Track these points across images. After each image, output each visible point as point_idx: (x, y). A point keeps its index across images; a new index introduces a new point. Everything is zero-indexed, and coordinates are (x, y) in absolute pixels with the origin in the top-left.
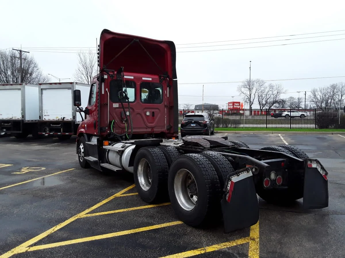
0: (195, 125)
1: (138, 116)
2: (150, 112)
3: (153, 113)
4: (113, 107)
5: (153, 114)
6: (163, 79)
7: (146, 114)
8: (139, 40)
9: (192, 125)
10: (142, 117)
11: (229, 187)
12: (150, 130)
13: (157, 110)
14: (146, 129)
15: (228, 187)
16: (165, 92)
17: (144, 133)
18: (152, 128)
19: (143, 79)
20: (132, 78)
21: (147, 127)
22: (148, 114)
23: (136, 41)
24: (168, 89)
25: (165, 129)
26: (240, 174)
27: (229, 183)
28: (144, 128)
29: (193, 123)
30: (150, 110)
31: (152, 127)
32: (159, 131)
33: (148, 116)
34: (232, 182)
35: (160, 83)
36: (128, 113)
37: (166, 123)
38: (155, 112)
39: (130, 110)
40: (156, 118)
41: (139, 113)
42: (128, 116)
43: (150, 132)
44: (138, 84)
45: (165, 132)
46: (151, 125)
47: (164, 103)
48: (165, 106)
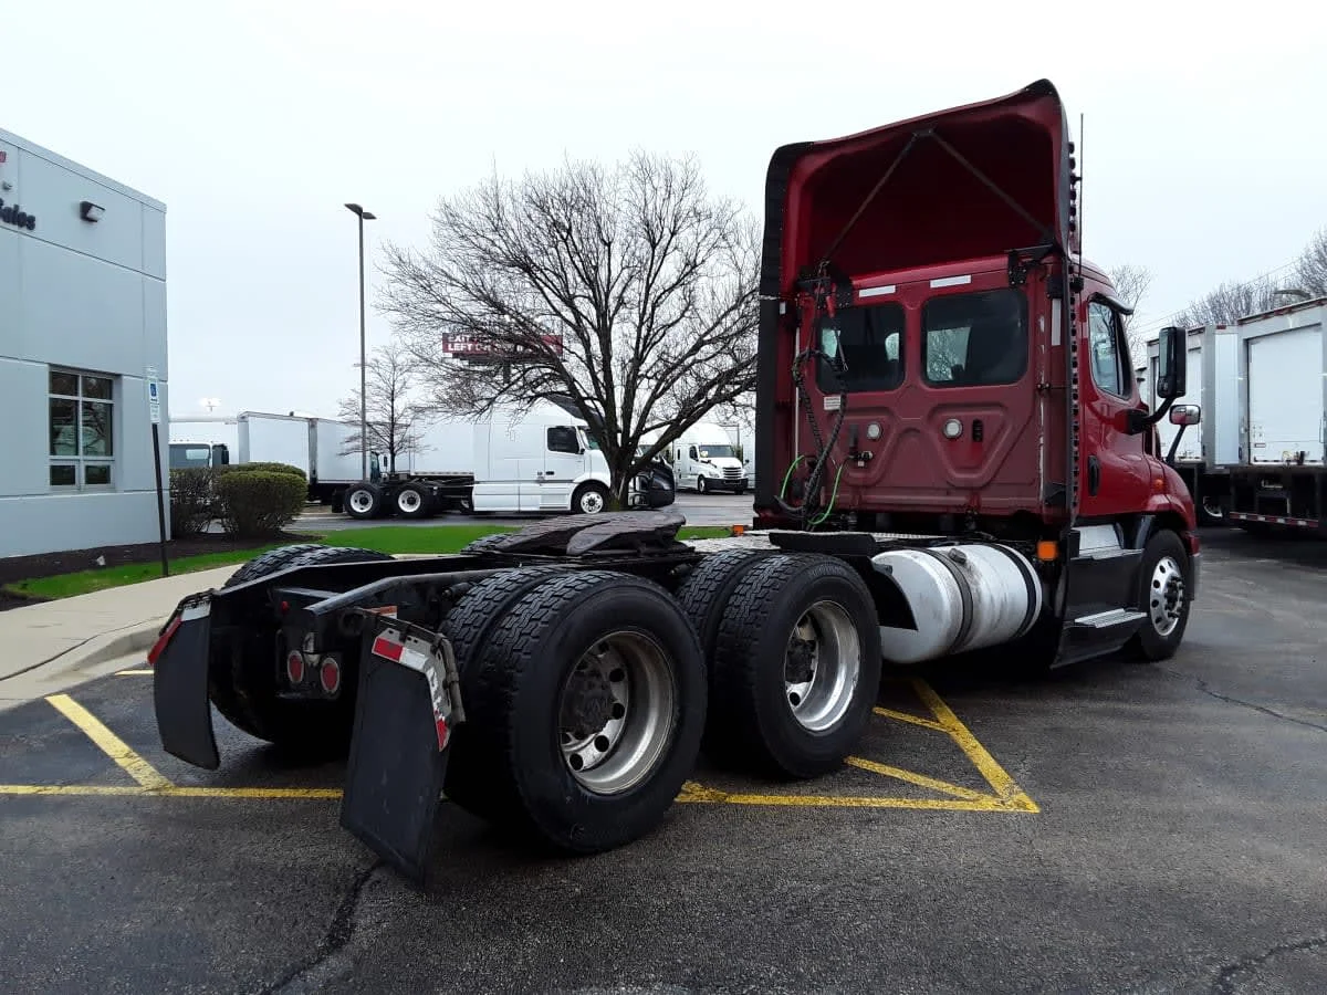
1: (913, 439)
2: (963, 422)
3: (977, 424)
4: (826, 408)
5: (976, 429)
6: (1024, 265)
7: (942, 432)
10: (927, 444)
12: (961, 499)
13: (997, 412)
14: (948, 494)
16: (1037, 325)
17: (941, 510)
18: (974, 491)
19: (935, 284)
20: (891, 290)
21: (951, 487)
22: (953, 429)
23: (923, 134)
24: (1056, 306)
25: (1036, 499)
28: (935, 490)
30: (962, 414)
31: (972, 489)
32: (1010, 507)
33: (953, 439)
35: (1013, 287)
36: (874, 431)
37: (1042, 471)
38: (985, 423)
39: (884, 417)
40: (992, 445)
41: (913, 426)
42: (874, 440)
43: (960, 506)
44: (911, 309)
45: (1035, 511)
46: (966, 480)
47: (1036, 378)
48: (1040, 390)
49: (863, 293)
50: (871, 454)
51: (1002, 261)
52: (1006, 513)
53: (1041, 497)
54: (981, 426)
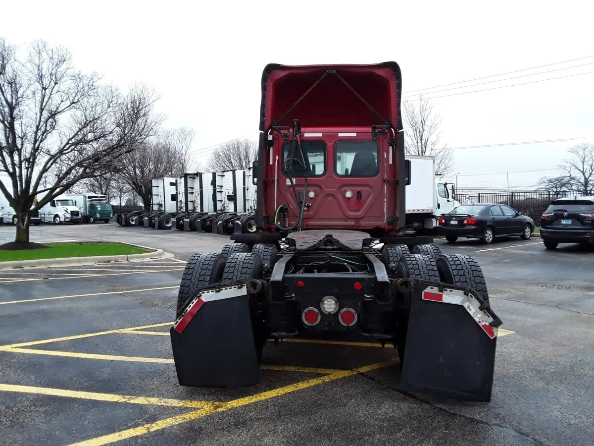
0: (570, 222)
1: (331, 198)
2: (353, 192)
3: (359, 193)
4: (287, 184)
5: (358, 195)
6: (379, 132)
7: (344, 196)
8: (337, 71)
9: (564, 222)
10: (337, 200)
11: (190, 308)
12: (352, 223)
13: (367, 189)
14: (346, 221)
15: (187, 308)
16: (383, 156)
17: (342, 227)
19: (340, 135)
20: (320, 135)
21: (348, 218)
22: (349, 194)
23: (331, 72)
24: (391, 149)
25: (383, 223)
26: (222, 290)
27: (194, 301)
28: (341, 219)
29: (565, 218)
30: (354, 188)
31: (356, 219)
32: (372, 226)
33: (349, 199)
34: (200, 301)
35: (373, 140)
36: (312, 194)
37: (385, 212)
38: (362, 192)
39: (316, 188)
40: (365, 202)
41: (331, 193)
42: (311, 198)
43: (352, 226)
44: (330, 144)
45: (383, 227)
46: (355, 215)
47: (383, 176)
48: (384, 181)
49: (306, 135)
50: (310, 204)
51: (369, 129)
52: (371, 228)
53: (385, 222)
54: (360, 194)
